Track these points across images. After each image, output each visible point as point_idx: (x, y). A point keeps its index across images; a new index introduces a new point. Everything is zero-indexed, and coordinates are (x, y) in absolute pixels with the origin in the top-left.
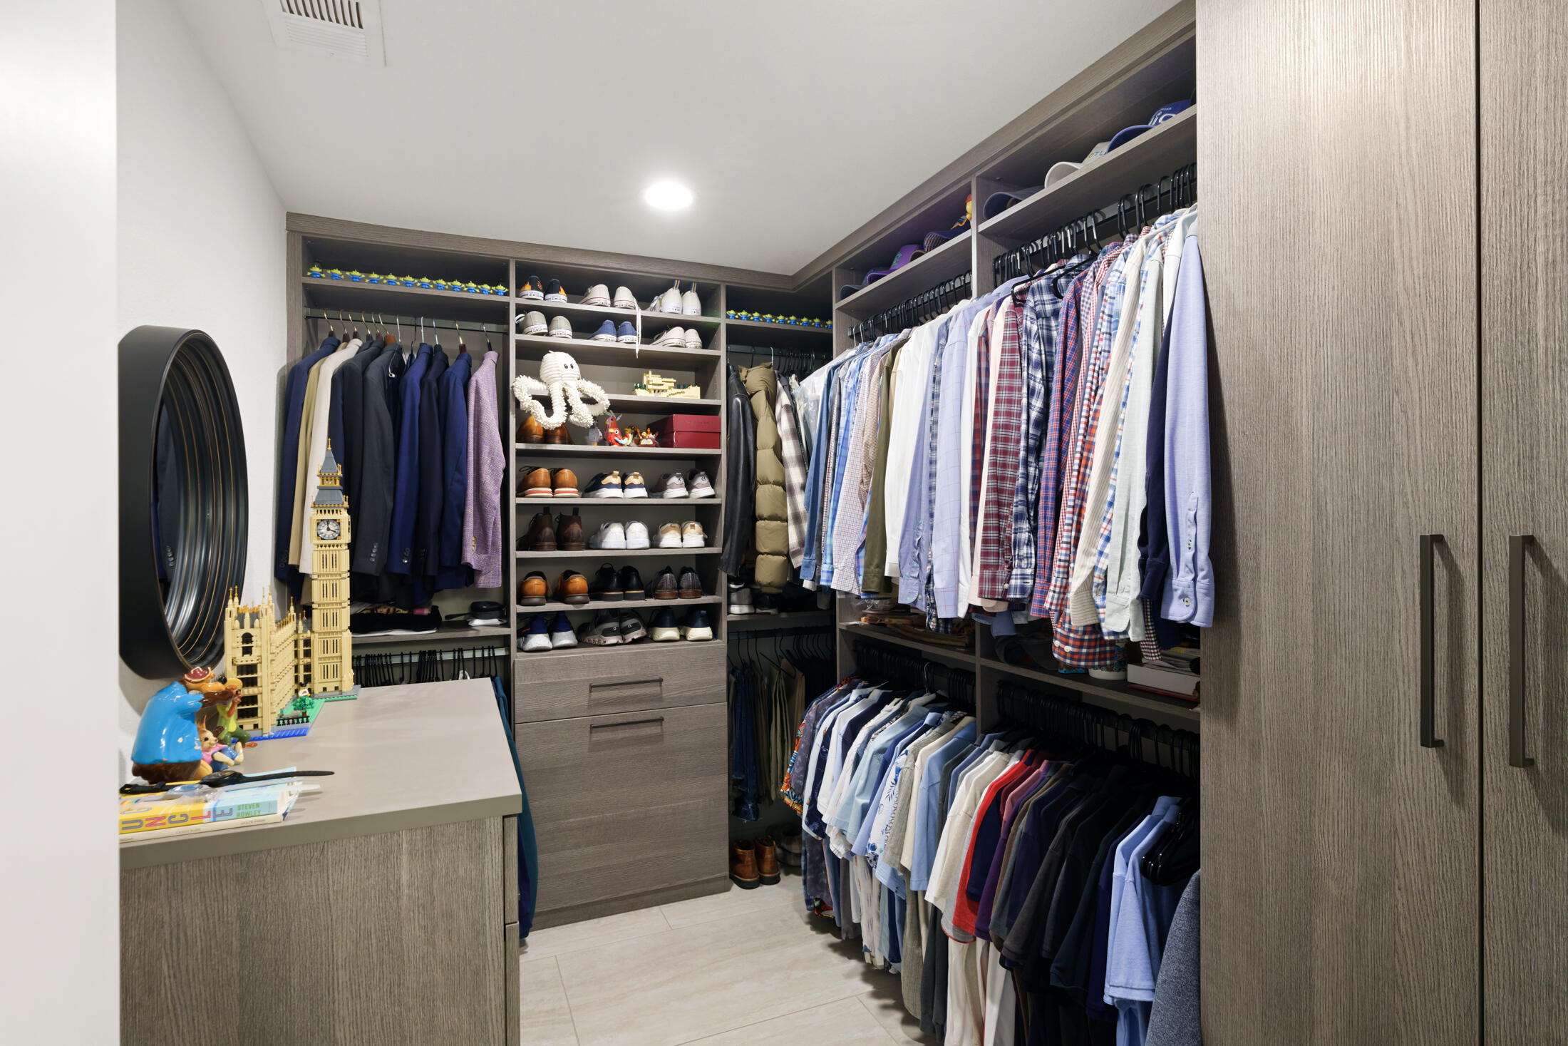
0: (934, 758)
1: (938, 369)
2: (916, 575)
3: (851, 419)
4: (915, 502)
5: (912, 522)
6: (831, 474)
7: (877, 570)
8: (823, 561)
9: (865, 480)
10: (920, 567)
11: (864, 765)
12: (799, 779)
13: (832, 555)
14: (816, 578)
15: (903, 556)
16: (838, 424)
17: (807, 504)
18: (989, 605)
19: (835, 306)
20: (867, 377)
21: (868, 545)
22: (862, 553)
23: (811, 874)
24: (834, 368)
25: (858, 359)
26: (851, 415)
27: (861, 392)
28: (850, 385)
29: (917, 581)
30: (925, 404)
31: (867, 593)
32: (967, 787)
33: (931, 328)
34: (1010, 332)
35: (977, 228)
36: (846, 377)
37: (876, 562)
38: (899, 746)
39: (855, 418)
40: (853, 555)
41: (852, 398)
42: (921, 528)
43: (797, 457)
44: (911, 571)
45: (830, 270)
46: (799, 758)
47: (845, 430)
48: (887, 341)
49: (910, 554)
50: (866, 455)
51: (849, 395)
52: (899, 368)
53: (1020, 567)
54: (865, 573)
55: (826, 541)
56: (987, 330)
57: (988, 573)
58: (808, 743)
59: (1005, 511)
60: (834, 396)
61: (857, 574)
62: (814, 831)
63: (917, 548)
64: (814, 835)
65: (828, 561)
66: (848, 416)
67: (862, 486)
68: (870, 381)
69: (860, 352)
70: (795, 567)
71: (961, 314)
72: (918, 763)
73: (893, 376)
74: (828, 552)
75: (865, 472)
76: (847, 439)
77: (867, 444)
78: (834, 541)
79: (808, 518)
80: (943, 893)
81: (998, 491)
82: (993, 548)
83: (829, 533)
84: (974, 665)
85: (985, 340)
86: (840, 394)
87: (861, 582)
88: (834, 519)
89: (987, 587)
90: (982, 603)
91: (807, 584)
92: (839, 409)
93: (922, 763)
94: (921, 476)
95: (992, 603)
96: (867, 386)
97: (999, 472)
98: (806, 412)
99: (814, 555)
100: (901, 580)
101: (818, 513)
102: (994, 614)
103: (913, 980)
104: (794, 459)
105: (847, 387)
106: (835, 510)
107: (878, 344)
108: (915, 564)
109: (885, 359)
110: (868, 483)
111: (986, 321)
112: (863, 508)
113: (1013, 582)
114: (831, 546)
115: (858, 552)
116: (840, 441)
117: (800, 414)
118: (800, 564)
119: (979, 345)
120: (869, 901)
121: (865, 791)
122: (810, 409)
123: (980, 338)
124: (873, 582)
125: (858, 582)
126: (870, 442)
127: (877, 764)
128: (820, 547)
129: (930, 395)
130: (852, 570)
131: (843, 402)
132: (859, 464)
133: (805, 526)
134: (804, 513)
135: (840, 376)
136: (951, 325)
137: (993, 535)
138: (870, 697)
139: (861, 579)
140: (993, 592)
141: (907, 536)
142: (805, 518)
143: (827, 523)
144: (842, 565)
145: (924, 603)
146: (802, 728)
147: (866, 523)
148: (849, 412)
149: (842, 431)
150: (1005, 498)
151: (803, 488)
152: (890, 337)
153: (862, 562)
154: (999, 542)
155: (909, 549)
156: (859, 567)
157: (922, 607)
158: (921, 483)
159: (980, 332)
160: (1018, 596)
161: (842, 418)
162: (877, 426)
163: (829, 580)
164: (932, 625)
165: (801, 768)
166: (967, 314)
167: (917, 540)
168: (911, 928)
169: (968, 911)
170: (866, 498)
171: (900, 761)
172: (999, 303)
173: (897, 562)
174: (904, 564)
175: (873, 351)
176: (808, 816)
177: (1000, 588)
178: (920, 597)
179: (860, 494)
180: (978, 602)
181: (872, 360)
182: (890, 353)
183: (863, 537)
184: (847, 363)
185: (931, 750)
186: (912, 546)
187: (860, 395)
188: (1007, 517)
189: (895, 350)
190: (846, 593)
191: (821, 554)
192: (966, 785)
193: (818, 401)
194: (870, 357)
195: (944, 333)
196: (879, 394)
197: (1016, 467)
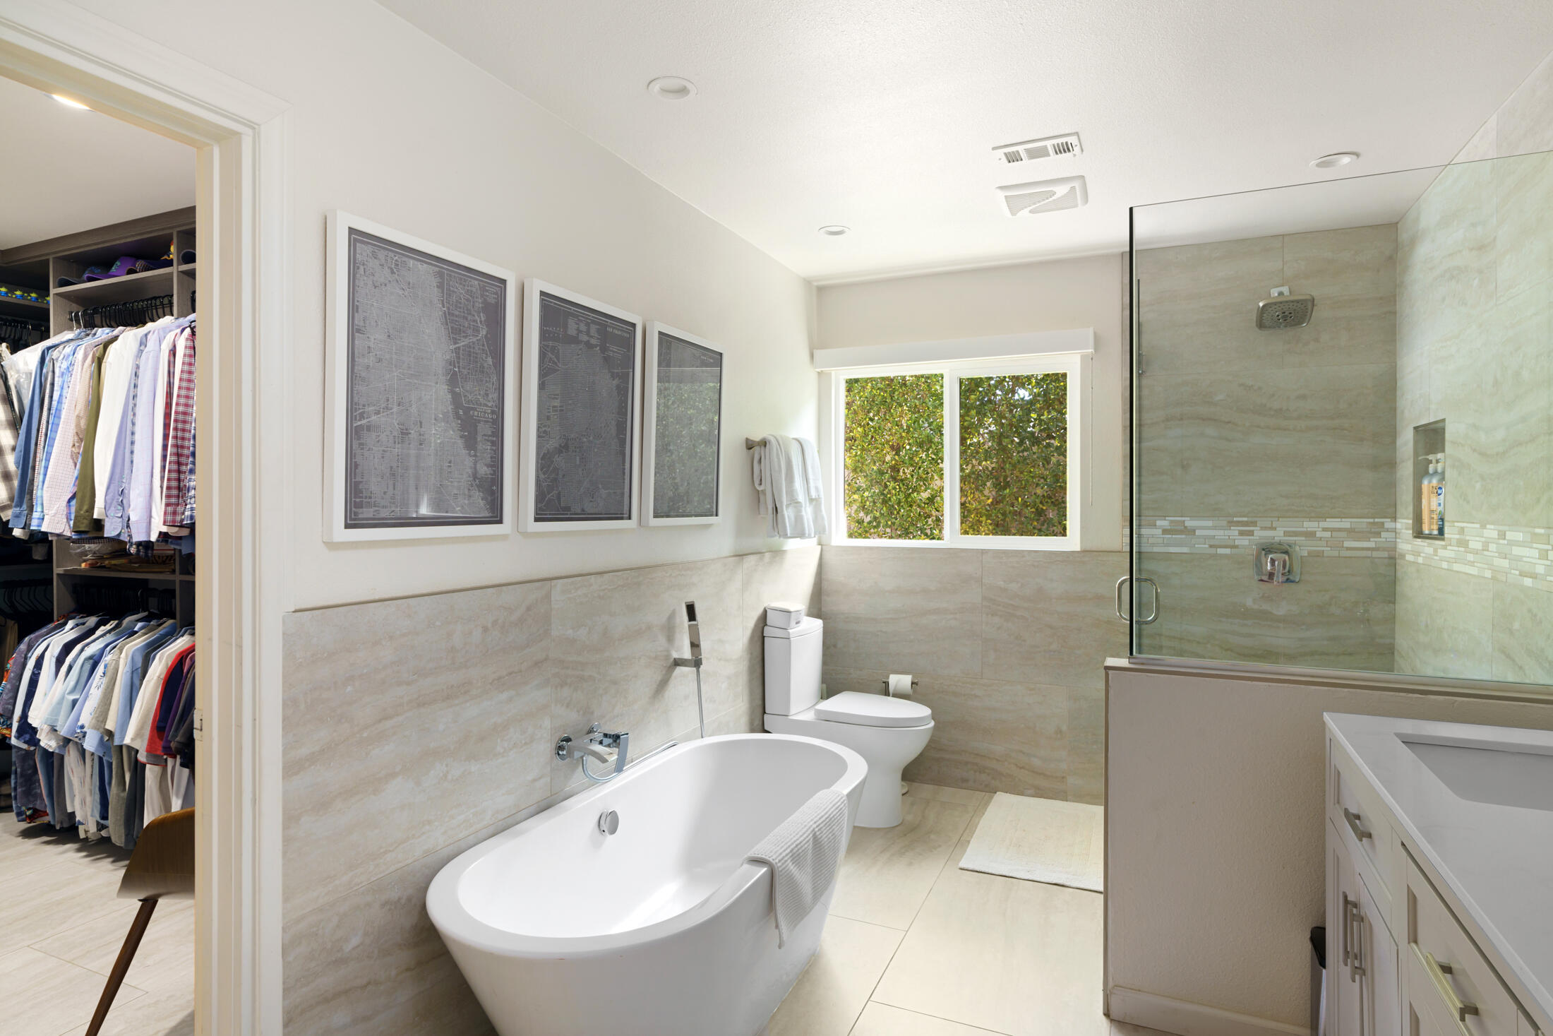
0: (138, 649)
1: (138, 367)
2: (120, 515)
3: (64, 394)
4: (119, 461)
5: (117, 476)
6: (43, 439)
7: (87, 514)
8: (34, 510)
9: (77, 444)
10: (123, 509)
11: (75, 670)
12: (9, 704)
13: (42, 504)
14: (26, 526)
15: (109, 502)
16: (51, 397)
17: (17, 463)
18: (173, 531)
19: (53, 291)
20: (80, 363)
21: (78, 496)
22: (74, 502)
23: (22, 786)
24: (49, 348)
25: (72, 345)
26: (65, 391)
27: (74, 373)
28: (65, 365)
29: (121, 520)
30: (129, 390)
31: (78, 532)
32: (160, 660)
33: (135, 335)
34: (188, 352)
35: (178, 268)
36: (60, 359)
37: (85, 508)
38: (108, 648)
39: (68, 394)
40: (65, 503)
41: (66, 377)
42: (124, 481)
43: (7, 421)
44: (115, 512)
45: (47, 257)
46: (9, 686)
47: (58, 402)
48: (103, 333)
49: (115, 500)
50: (78, 425)
51: (63, 374)
52: (109, 360)
53: (190, 503)
54: (76, 517)
55: (37, 493)
56: (175, 346)
57: (170, 509)
58: (19, 672)
59: (183, 468)
60: (47, 373)
61: (68, 519)
62: (25, 742)
63: (120, 496)
64: (25, 746)
65: (39, 509)
66: (61, 392)
67: (73, 449)
68: (83, 365)
69: (78, 338)
70: (4, 520)
71: (156, 332)
72: (123, 655)
73: (103, 365)
74: (39, 502)
75: (76, 438)
76: (60, 410)
77: (78, 416)
78: (44, 492)
79: (19, 476)
80: (138, 734)
81: (178, 455)
82: (175, 492)
83: (40, 487)
84: (174, 582)
85: (173, 352)
86: (53, 372)
87: (72, 525)
88: (45, 475)
89: (169, 518)
90: (168, 529)
91: (17, 532)
92: (53, 384)
93: (127, 655)
94: (125, 443)
95: (176, 529)
96: (80, 369)
97: (180, 442)
98: (18, 382)
99: (25, 506)
100: (107, 519)
101: (30, 470)
102: (180, 538)
103: (119, 818)
104: (5, 423)
105: (60, 367)
106: (46, 468)
107: (95, 334)
108: (119, 507)
109: (97, 350)
110: (79, 447)
111: (174, 340)
112: (75, 466)
113: (186, 513)
114: (42, 497)
115: (69, 501)
116: (53, 411)
117: (11, 383)
118: (9, 518)
119: (169, 356)
120: (82, 783)
121: (77, 690)
122: (22, 380)
123: (170, 351)
124: (83, 523)
125: (70, 526)
126: (82, 415)
127: (88, 667)
128: (31, 499)
129: (133, 385)
130: (64, 517)
131: (56, 379)
132: (71, 431)
133: (16, 483)
134: (16, 472)
135: (54, 357)
136: (149, 337)
137: (174, 484)
138: (87, 624)
139: (72, 523)
140: (174, 521)
141: (112, 486)
142: (17, 476)
143: (38, 479)
144: (53, 512)
145: (126, 535)
146: (11, 662)
147: (77, 478)
148: (62, 388)
149: (55, 403)
150: (183, 460)
151: (14, 449)
152: (107, 330)
153: (73, 510)
154: (179, 488)
155: (114, 496)
156: (70, 513)
157: (125, 538)
158: (125, 448)
159: (171, 347)
160: (189, 522)
161: (55, 393)
162: (88, 403)
163: (40, 526)
164: (133, 550)
165: (10, 695)
166: (161, 333)
167: (121, 490)
168: (116, 777)
169: (158, 740)
170: (77, 458)
171: (108, 658)
172: (183, 331)
173: (103, 507)
174: (110, 508)
175: (89, 341)
176: (17, 731)
177: (178, 518)
178: (123, 531)
179: (72, 456)
180: (165, 529)
181: (86, 349)
182: (101, 346)
183: (75, 489)
184: (61, 347)
185: (136, 645)
186: (116, 492)
187: (73, 376)
188: (185, 472)
189: (106, 345)
190: (58, 535)
191: (33, 506)
192: (160, 658)
193: (31, 374)
194: (84, 346)
195: (143, 342)
196: (91, 377)
197: (189, 440)
